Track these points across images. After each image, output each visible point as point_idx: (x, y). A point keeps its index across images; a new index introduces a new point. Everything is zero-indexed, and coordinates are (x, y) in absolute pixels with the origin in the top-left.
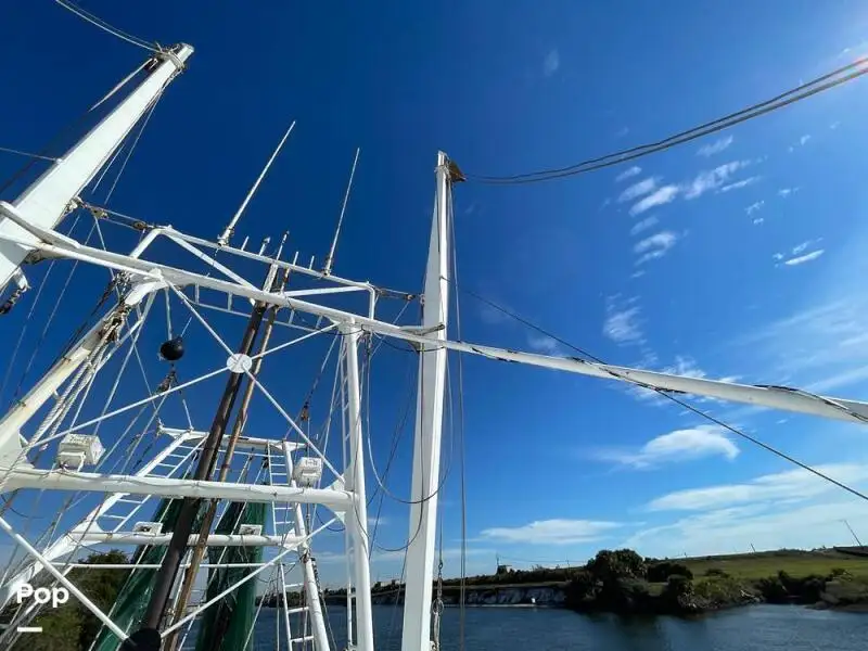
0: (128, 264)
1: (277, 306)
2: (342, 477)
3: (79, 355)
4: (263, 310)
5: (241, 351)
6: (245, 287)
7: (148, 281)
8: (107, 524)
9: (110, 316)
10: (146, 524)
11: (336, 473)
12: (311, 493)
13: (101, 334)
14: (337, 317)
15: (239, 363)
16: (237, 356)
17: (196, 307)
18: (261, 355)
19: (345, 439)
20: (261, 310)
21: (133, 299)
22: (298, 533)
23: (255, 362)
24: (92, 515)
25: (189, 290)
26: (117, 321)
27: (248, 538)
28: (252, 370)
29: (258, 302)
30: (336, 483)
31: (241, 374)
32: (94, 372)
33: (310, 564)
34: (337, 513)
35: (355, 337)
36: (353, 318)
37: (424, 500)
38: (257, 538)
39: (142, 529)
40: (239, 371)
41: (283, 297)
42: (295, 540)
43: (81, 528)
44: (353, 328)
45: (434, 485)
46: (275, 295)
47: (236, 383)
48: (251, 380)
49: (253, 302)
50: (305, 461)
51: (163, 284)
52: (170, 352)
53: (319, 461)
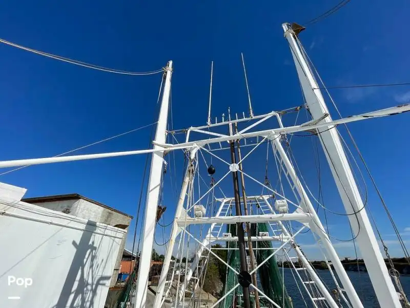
0: (186, 145)
1: (238, 140)
2: (300, 207)
3: (187, 180)
4: (233, 143)
5: (233, 163)
6: (224, 137)
7: (194, 148)
8: (215, 235)
9: (189, 165)
10: (226, 234)
11: (296, 205)
12: (287, 216)
13: (189, 171)
14: (265, 134)
15: (234, 168)
16: (232, 165)
17: (211, 152)
18: (241, 161)
19: (293, 189)
20: (232, 144)
21: (193, 156)
22: (286, 235)
23: (239, 165)
24: (209, 232)
25: (206, 146)
26: (192, 165)
27: (264, 238)
28: (240, 169)
29: (230, 141)
30: (298, 210)
31: (236, 172)
32: (192, 184)
33: (297, 248)
34: (305, 224)
35: (278, 140)
36: (273, 131)
37: (356, 213)
38: (267, 238)
39: (225, 236)
40: (235, 170)
41: (239, 135)
42: (287, 238)
43: (208, 236)
44: (275, 135)
45: (360, 203)
46: (235, 135)
47: (236, 176)
48: (241, 173)
49: (228, 142)
50: (278, 202)
51: (198, 148)
52: (211, 171)
53: (285, 201)
